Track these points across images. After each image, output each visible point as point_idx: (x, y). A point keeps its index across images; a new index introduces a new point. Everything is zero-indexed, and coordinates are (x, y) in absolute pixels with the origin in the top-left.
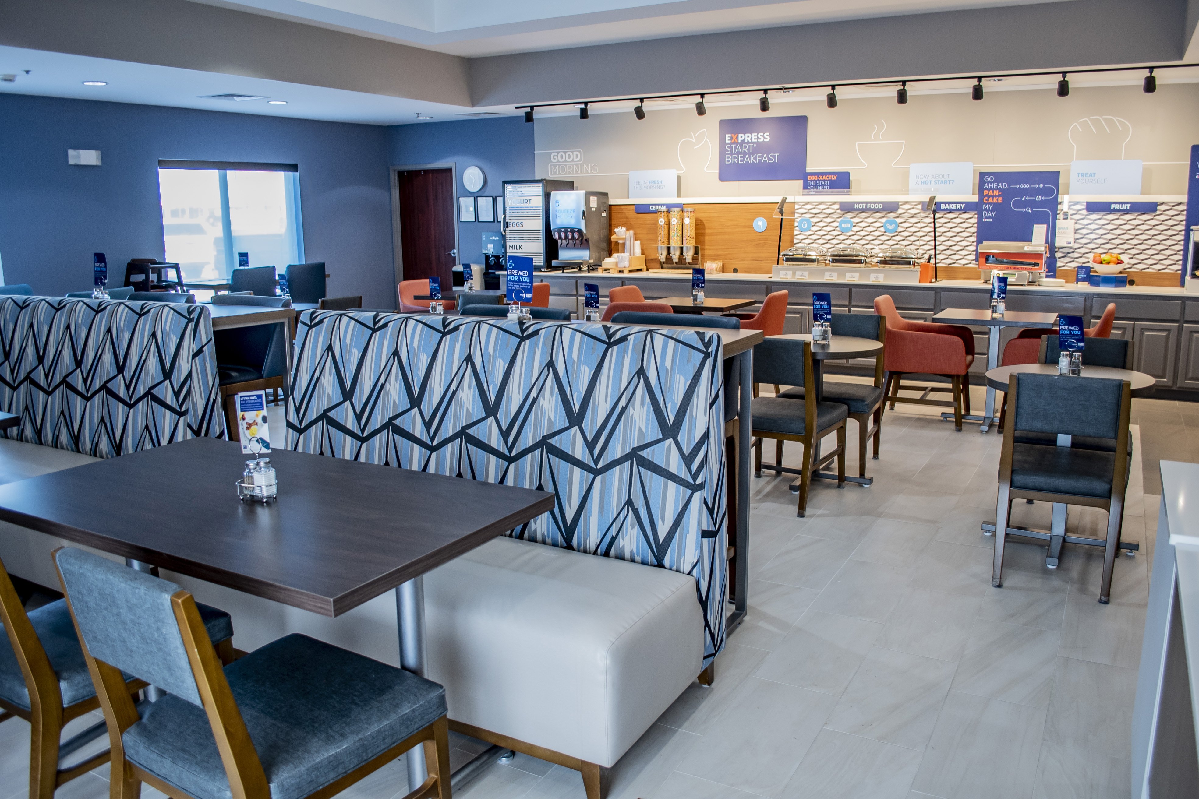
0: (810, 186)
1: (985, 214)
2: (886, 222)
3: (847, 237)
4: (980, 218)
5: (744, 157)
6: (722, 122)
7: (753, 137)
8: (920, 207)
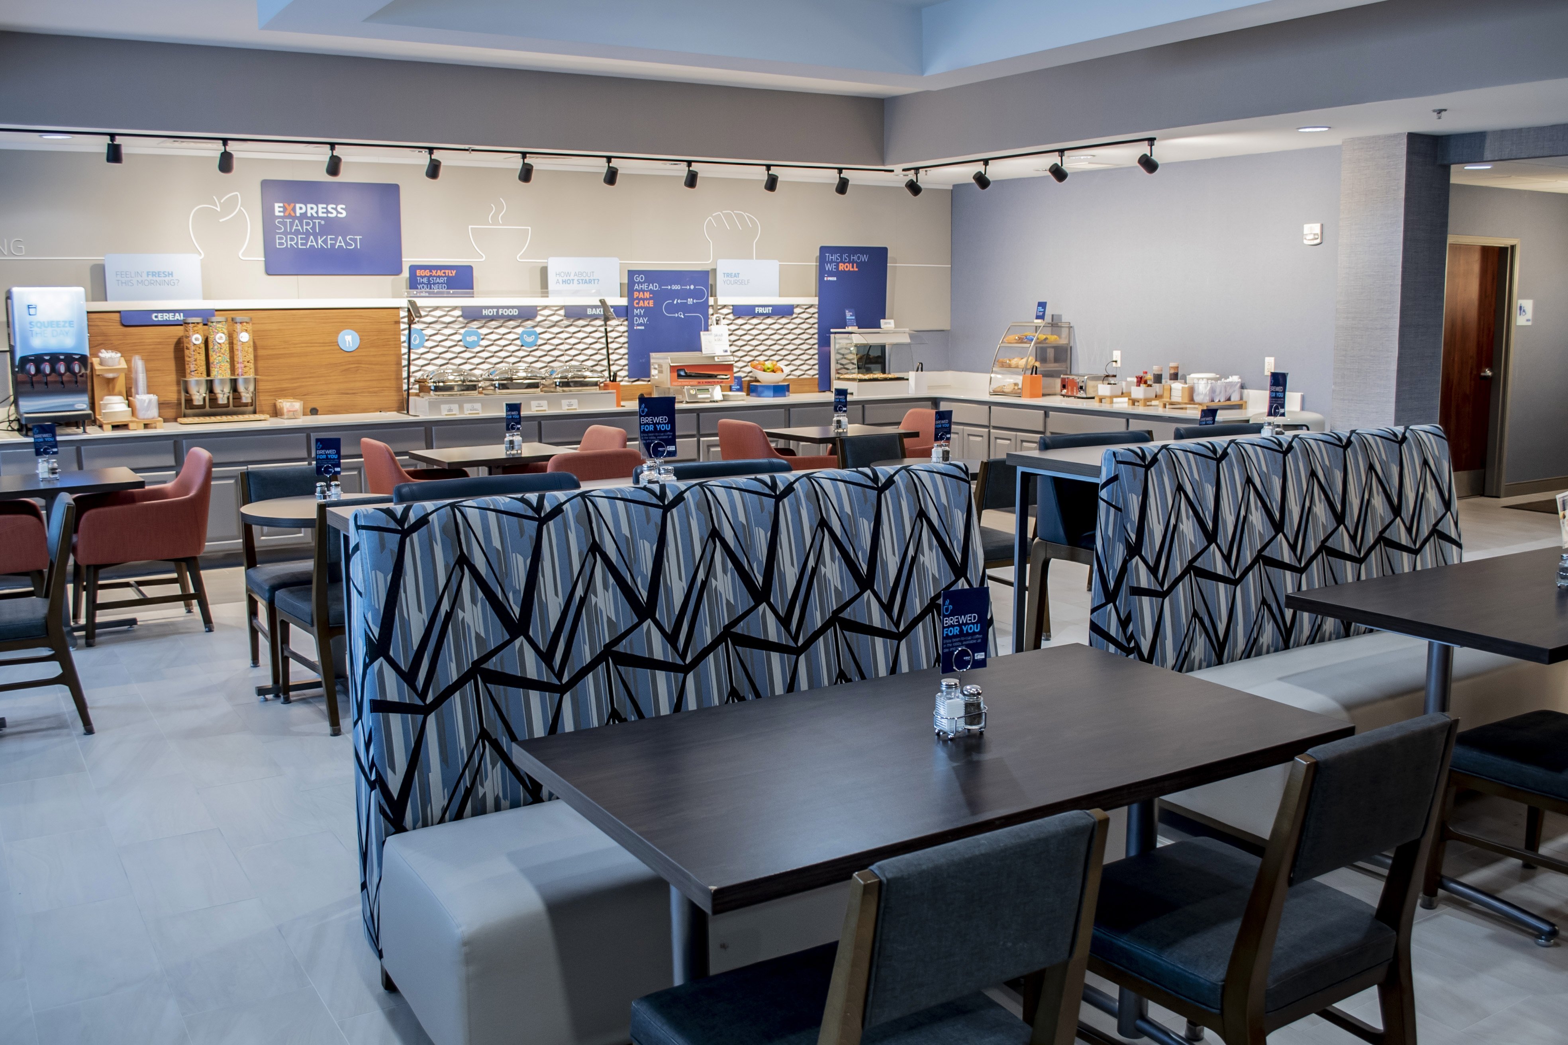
0: (420, 284)
1: (637, 321)
2: (523, 333)
3: (473, 355)
4: (631, 326)
5: (307, 239)
6: (266, 184)
7: (320, 211)
8: (562, 312)
